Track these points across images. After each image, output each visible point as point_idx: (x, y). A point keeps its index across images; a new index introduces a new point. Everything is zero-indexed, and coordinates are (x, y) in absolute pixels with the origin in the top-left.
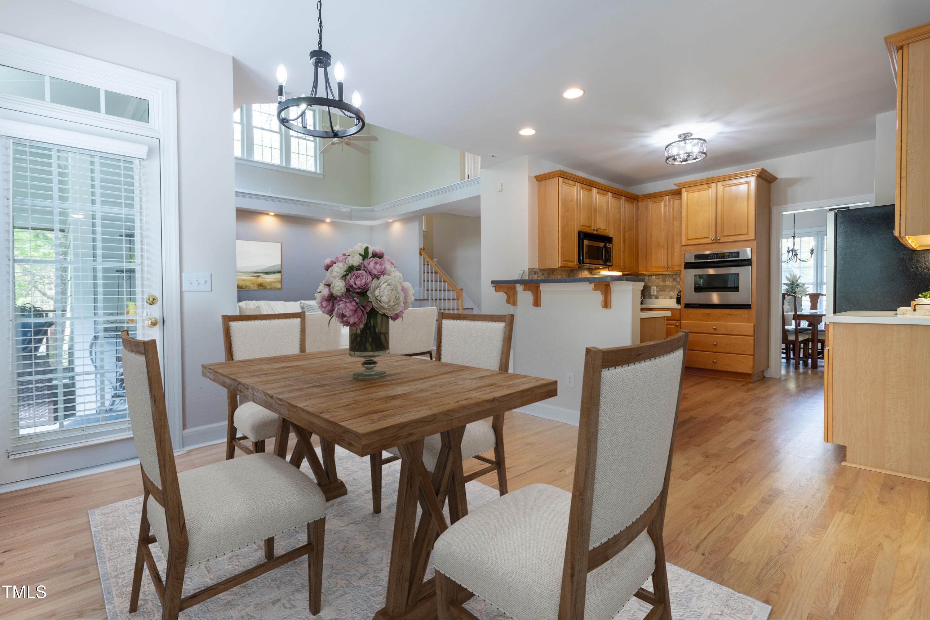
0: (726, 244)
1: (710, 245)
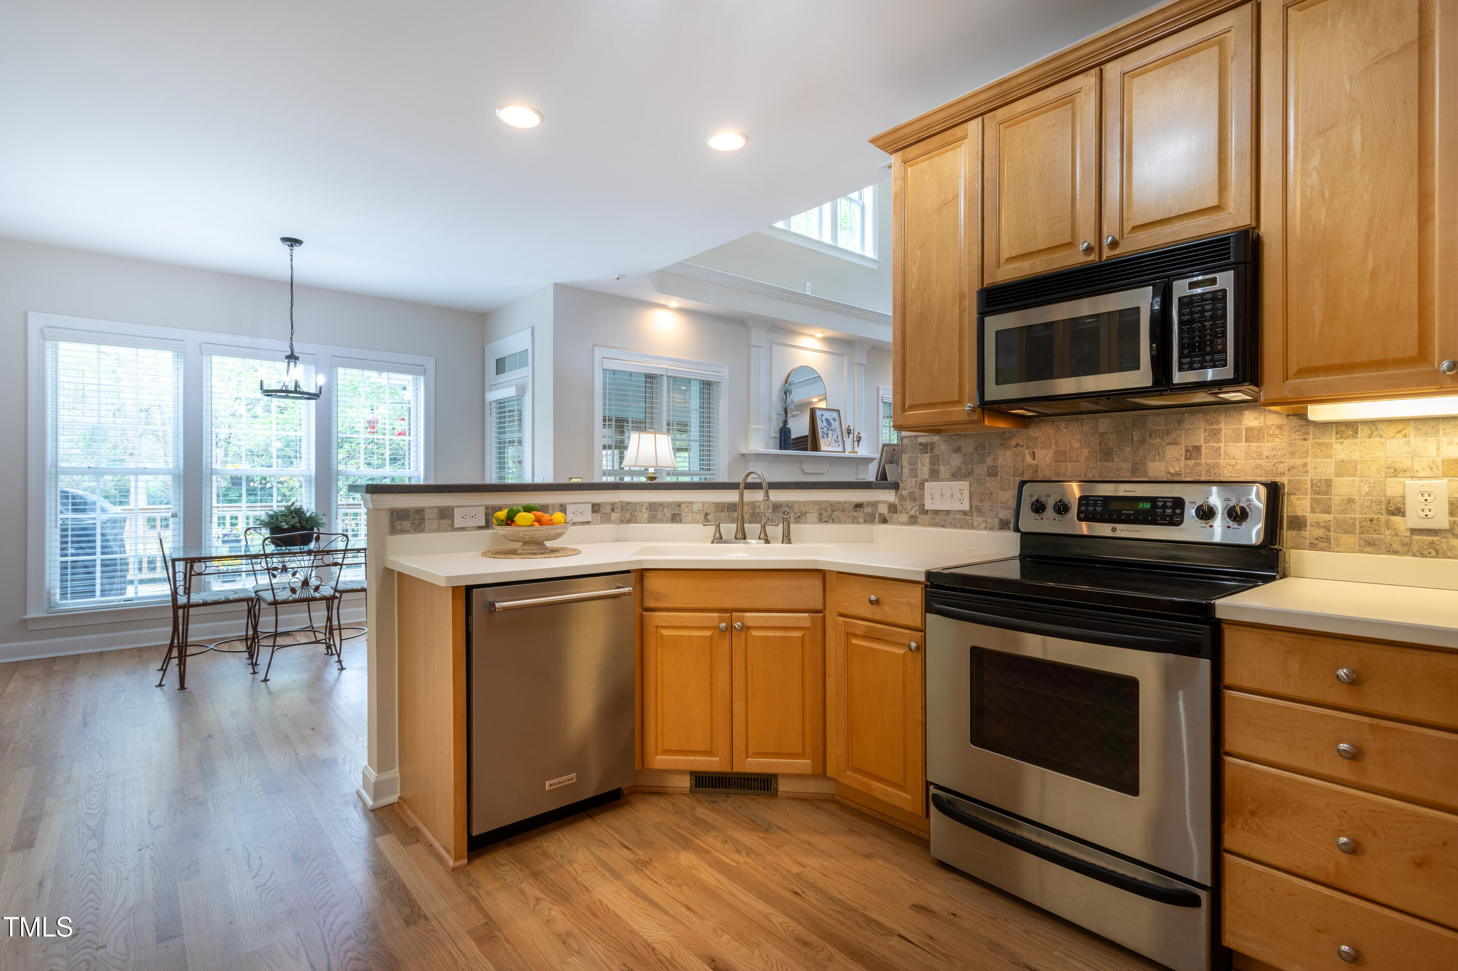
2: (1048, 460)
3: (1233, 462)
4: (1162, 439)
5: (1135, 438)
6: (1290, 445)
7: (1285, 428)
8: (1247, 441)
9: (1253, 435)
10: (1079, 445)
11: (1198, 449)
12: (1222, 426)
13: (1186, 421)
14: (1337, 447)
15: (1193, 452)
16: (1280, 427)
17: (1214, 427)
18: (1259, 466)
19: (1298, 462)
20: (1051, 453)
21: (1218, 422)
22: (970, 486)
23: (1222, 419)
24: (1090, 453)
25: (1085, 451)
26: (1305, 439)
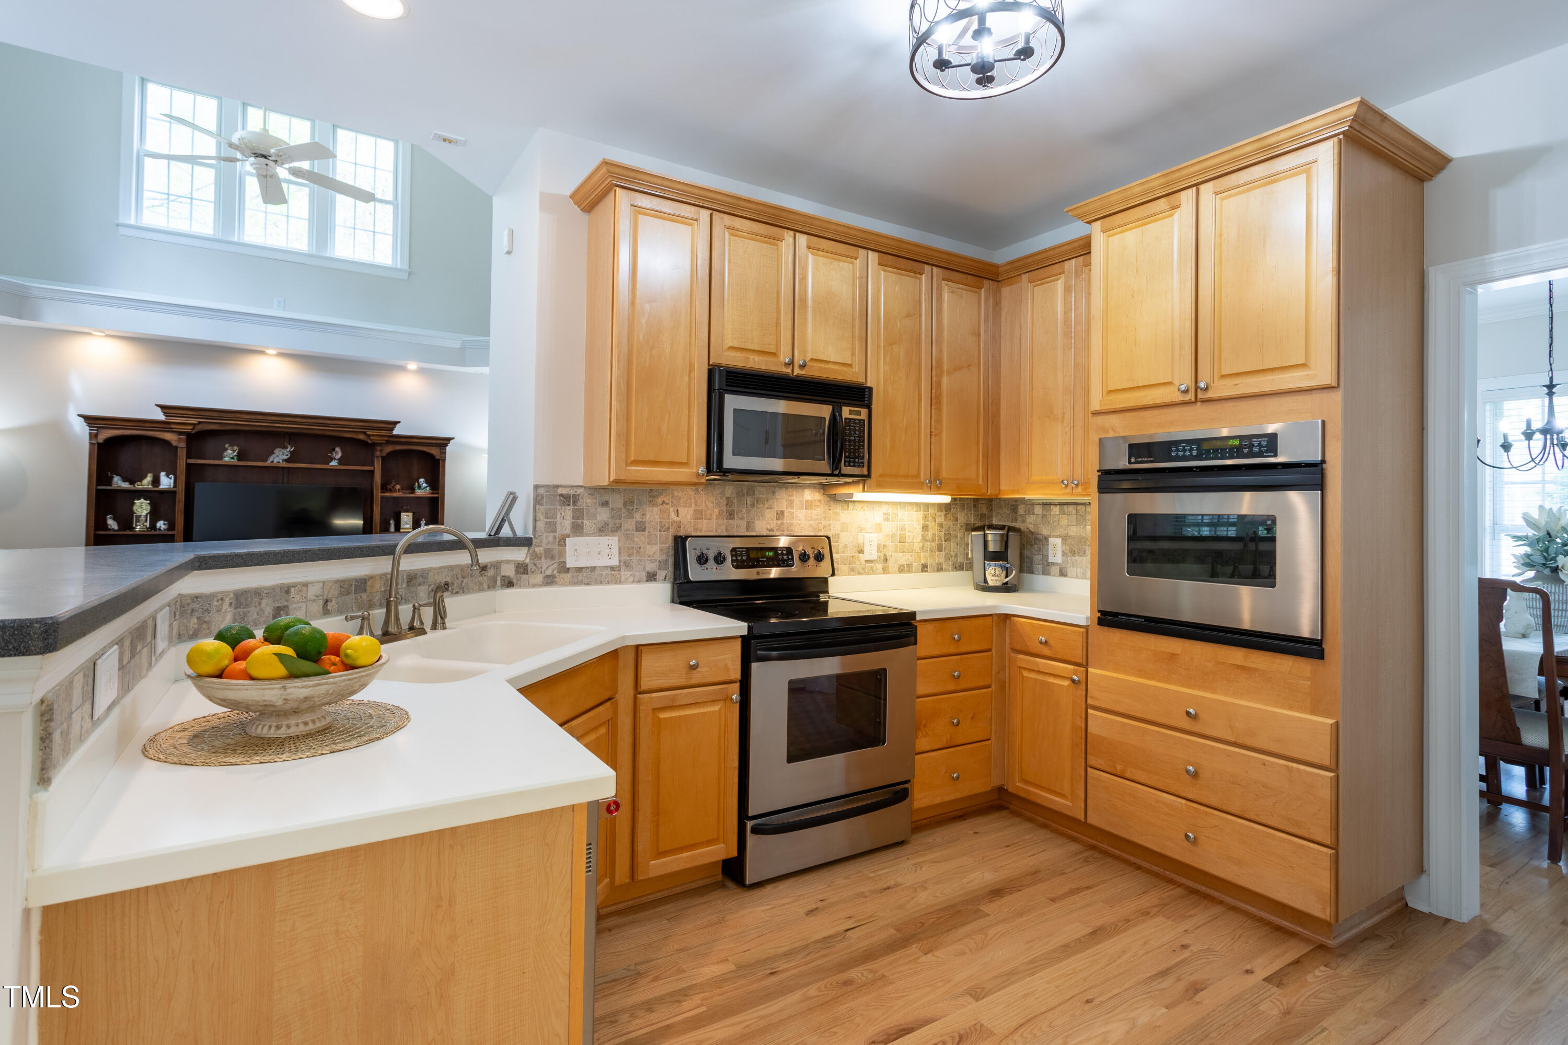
0: (1229, 405)
1: (1177, 410)
2: (689, 516)
3: (799, 522)
4: (764, 504)
5: (748, 502)
6: (824, 512)
7: (822, 502)
8: (806, 509)
9: (809, 505)
10: (712, 505)
11: (782, 512)
12: (794, 498)
13: (777, 493)
14: (842, 515)
15: (780, 515)
16: (820, 501)
17: (791, 498)
18: (811, 526)
19: (827, 523)
20: (691, 511)
21: (792, 495)
22: (619, 541)
23: (794, 493)
24: (719, 512)
25: (716, 511)
26: (830, 509)
